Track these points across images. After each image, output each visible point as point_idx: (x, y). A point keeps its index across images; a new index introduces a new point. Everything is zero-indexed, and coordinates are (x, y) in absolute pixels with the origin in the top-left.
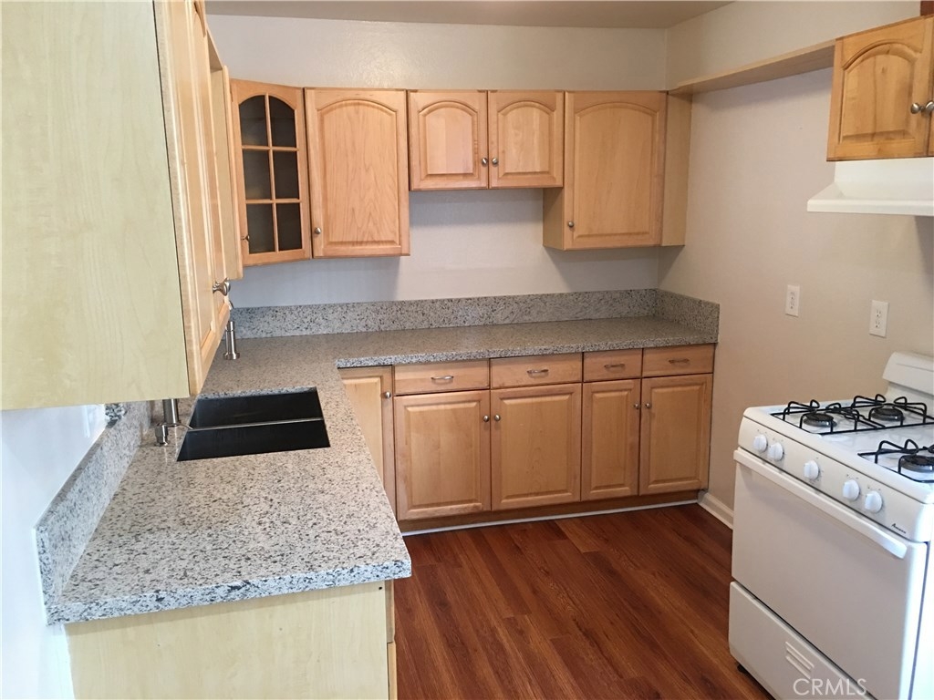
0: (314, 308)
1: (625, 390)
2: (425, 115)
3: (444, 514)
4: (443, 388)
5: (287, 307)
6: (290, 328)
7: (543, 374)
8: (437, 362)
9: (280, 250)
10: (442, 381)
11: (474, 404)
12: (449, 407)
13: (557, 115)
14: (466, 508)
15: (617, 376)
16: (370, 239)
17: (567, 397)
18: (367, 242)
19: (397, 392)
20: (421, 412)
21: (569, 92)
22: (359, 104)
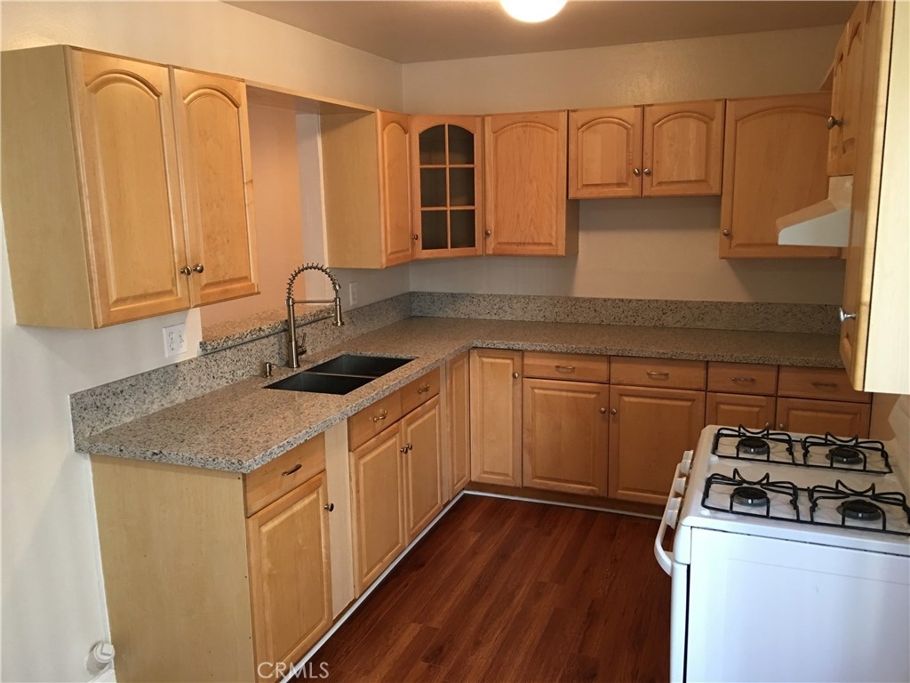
0: (502, 297)
1: (757, 406)
2: (583, 132)
3: (563, 490)
4: (565, 377)
5: (481, 295)
6: (482, 312)
7: (663, 377)
8: (559, 353)
9: (451, 247)
10: (564, 370)
11: (594, 396)
12: (570, 394)
13: (716, 125)
14: (583, 489)
15: (747, 390)
16: (531, 241)
17: (689, 403)
18: (529, 244)
19: (526, 374)
20: (545, 395)
21: (730, 100)
22: (527, 126)
